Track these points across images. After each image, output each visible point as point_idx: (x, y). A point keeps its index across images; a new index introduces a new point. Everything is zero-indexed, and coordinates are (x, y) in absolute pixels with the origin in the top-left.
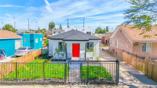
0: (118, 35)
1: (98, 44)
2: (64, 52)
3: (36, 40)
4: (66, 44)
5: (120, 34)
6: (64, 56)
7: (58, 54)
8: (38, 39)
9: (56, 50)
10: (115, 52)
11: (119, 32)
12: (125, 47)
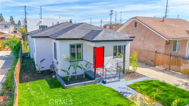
5: (133, 30)
11: (131, 27)
12: (146, 46)
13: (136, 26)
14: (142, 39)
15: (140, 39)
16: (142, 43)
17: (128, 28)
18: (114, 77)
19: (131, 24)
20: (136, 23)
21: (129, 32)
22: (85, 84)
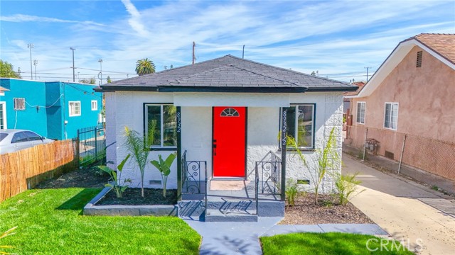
0: (400, 81)
1: (338, 111)
2: (169, 153)
3: (74, 106)
4: (179, 109)
5: (413, 77)
6: (168, 173)
7: (141, 163)
8: (80, 102)
9: (132, 140)
10: (382, 152)
11: (408, 67)
12: (448, 128)
13: (419, 65)
14: (437, 103)
15: (431, 104)
16: (436, 119)
17: (398, 72)
18: (246, 207)
19: (406, 59)
20: (420, 54)
21: (402, 84)
22: (141, 213)
